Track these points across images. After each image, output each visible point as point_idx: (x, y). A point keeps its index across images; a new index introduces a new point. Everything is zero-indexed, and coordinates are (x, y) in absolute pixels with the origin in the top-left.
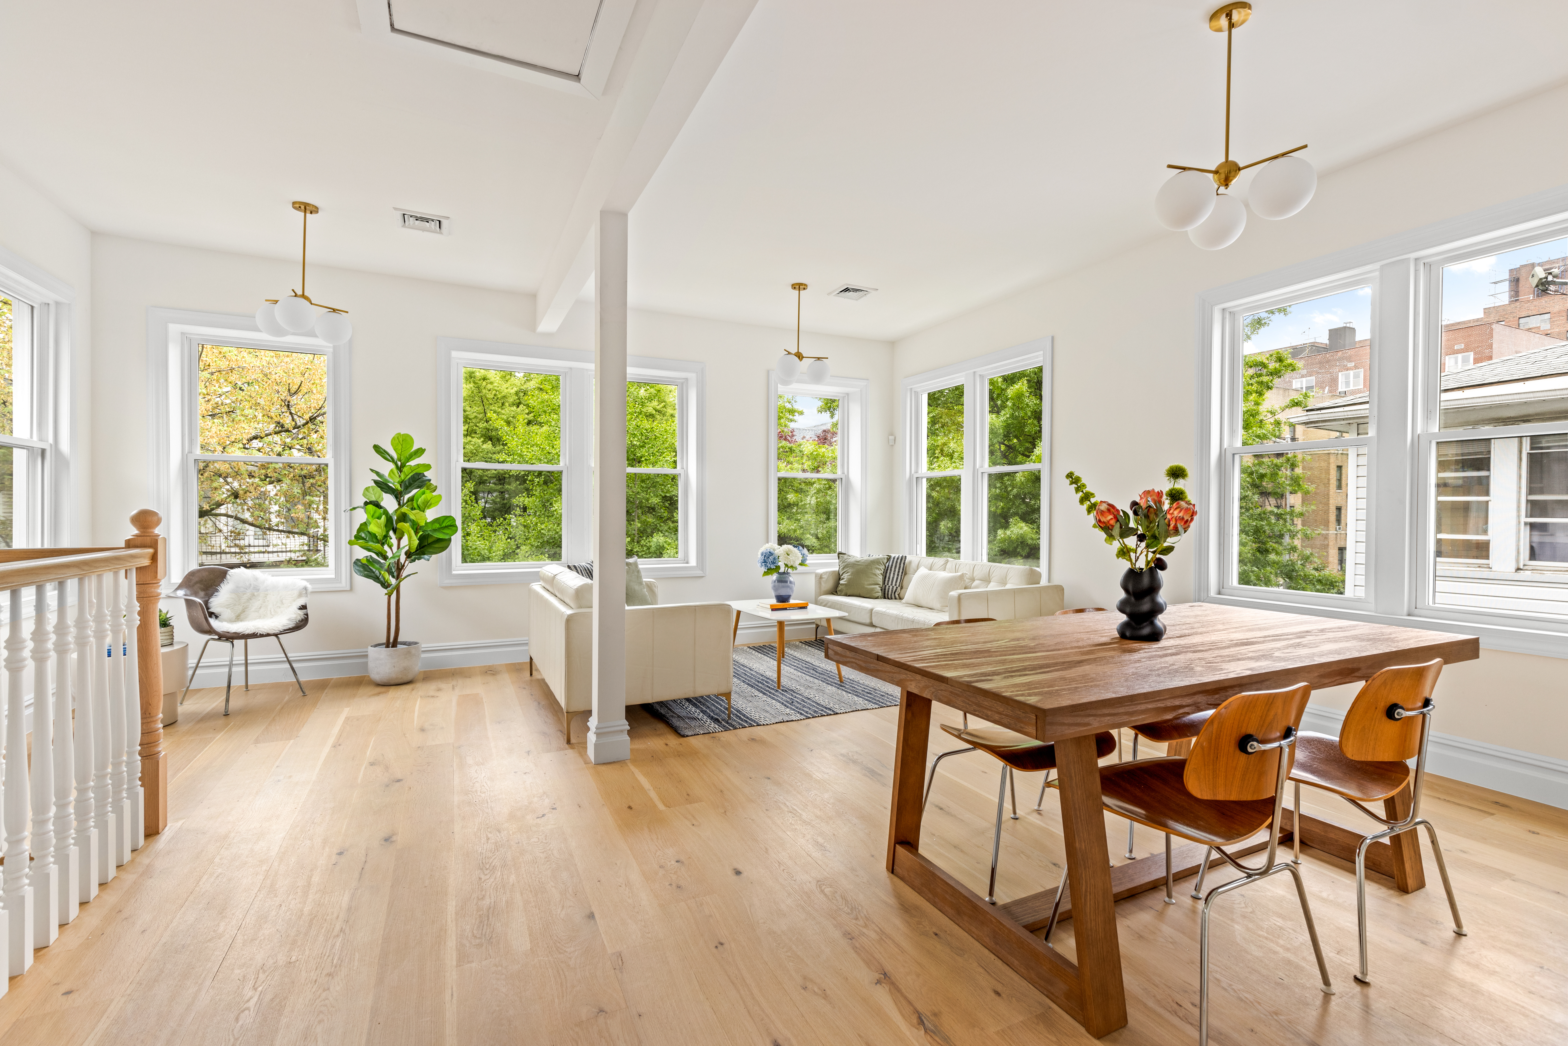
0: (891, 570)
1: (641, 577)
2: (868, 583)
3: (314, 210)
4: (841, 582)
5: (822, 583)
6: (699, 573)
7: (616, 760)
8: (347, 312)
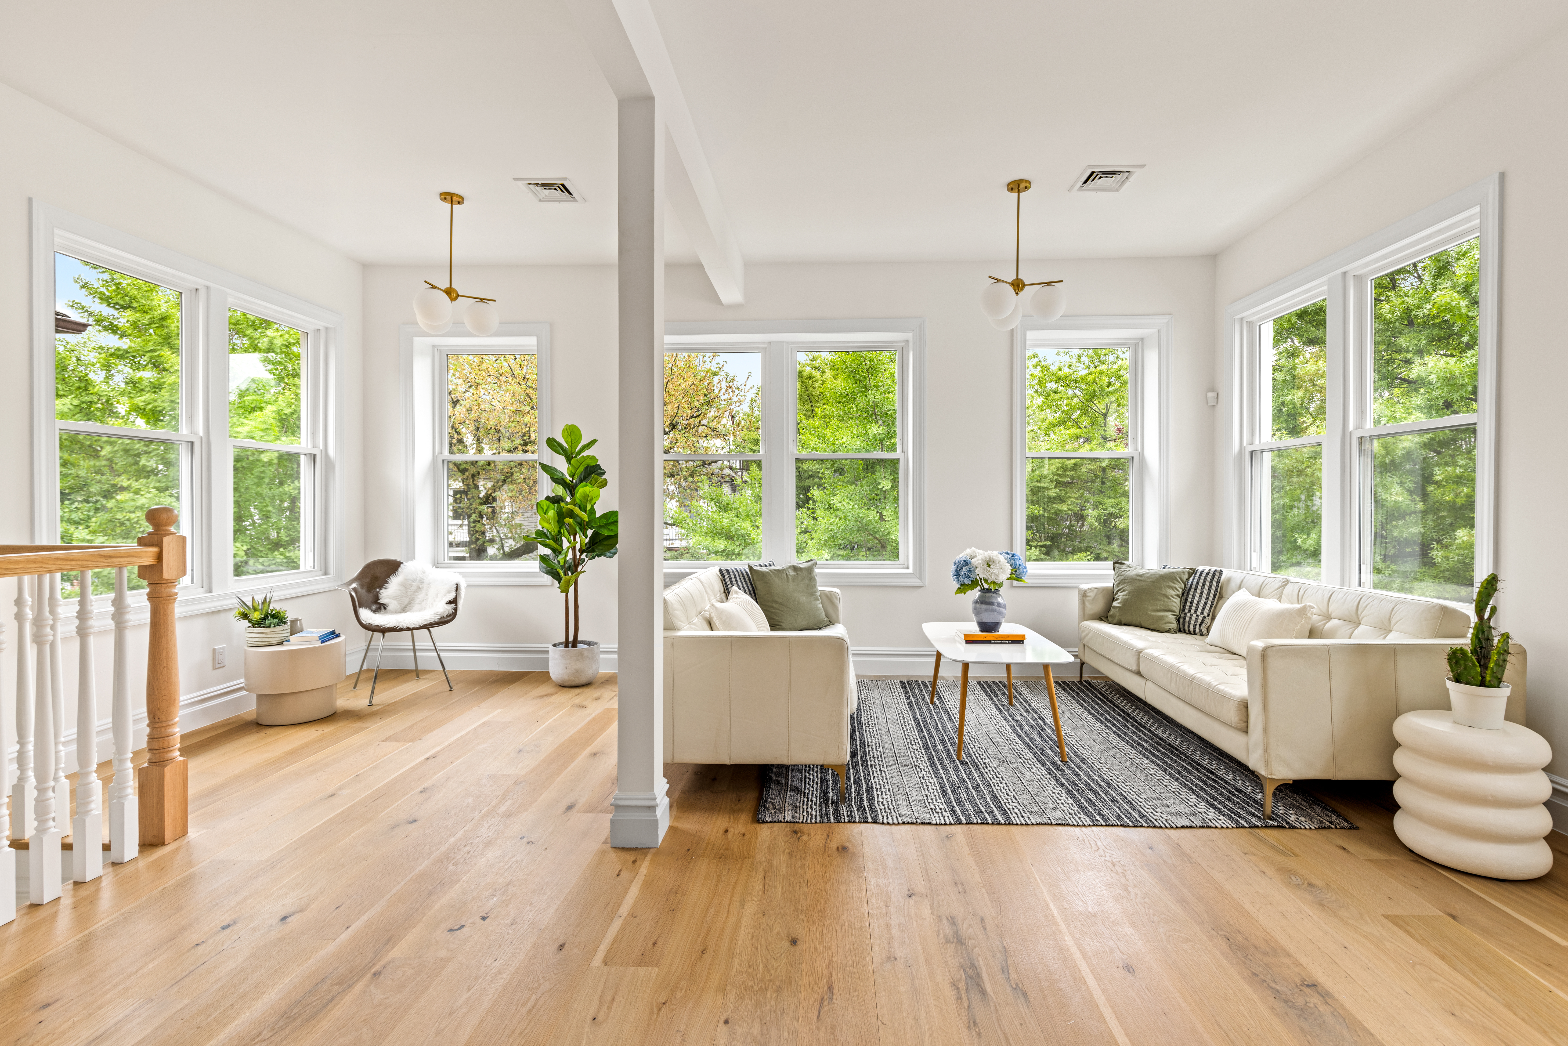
0: (1195, 590)
1: (815, 585)
2: (1155, 608)
3: (461, 201)
4: (1115, 604)
5: (1087, 604)
6: (916, 581)
7: (639, 846)
8: (495, 301)
